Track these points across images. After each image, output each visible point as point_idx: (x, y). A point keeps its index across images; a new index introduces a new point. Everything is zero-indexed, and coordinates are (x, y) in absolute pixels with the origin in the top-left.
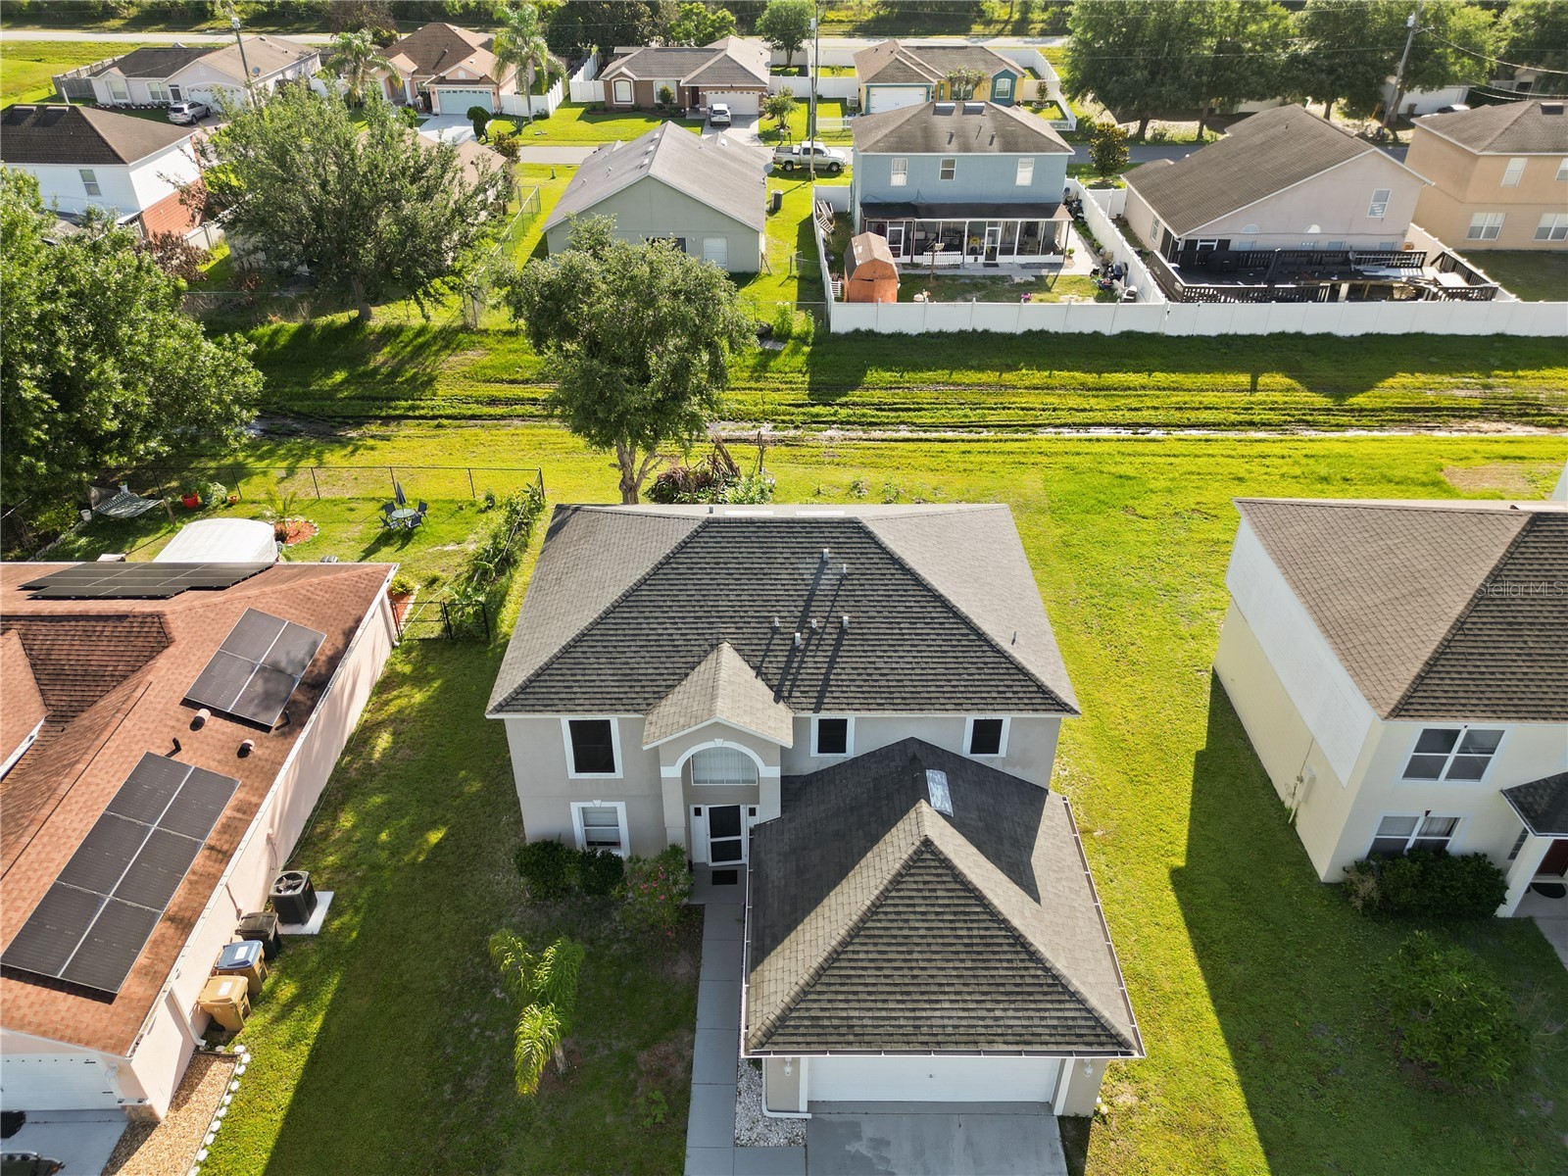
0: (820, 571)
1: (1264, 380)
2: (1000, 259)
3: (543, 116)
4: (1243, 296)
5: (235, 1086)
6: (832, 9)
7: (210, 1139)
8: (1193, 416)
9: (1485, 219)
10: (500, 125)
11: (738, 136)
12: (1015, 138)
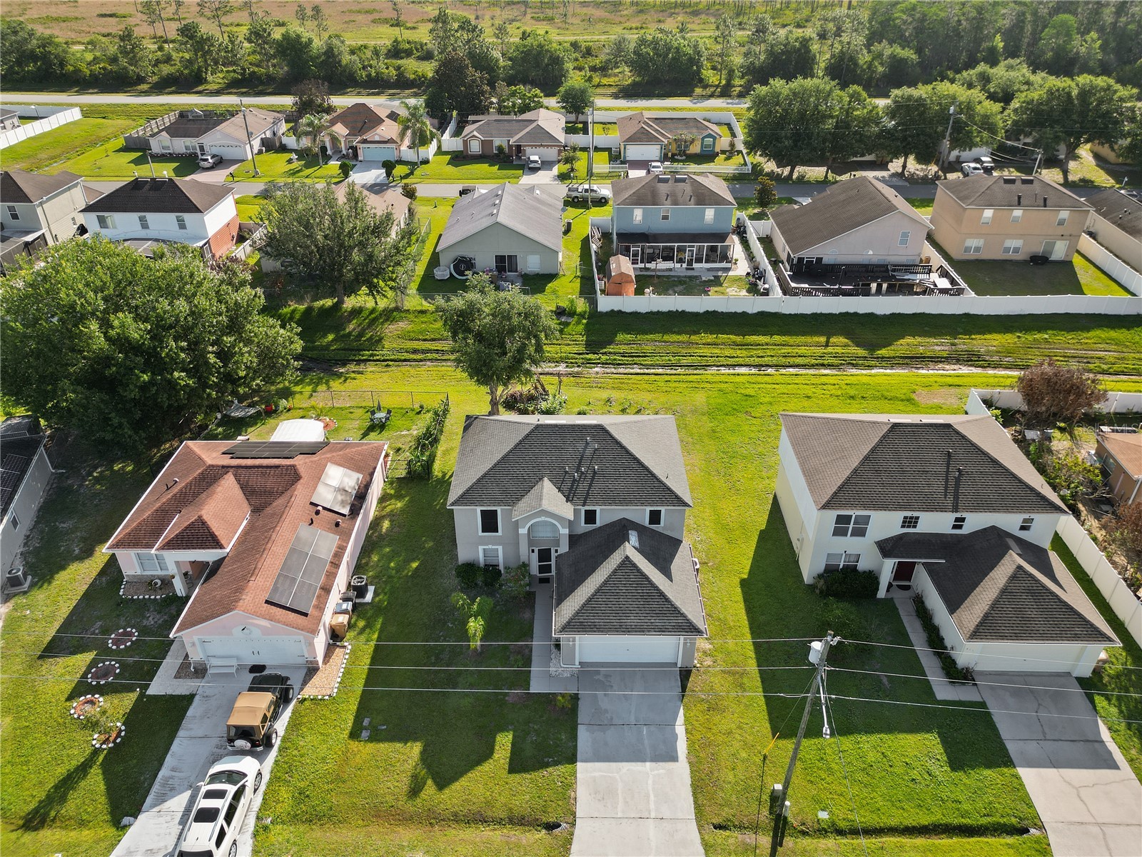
0: (586, 447)
1: (833, 340)
2: (695, 265)
3: (426, 162)
4: (827, 292)
5: (347, 657)
6: (605, 76)
7: (341, 675)
8: (791, 360)
9: (973, 243)
10: (400, 170)
11: (545, 178)
12: (704, 197)
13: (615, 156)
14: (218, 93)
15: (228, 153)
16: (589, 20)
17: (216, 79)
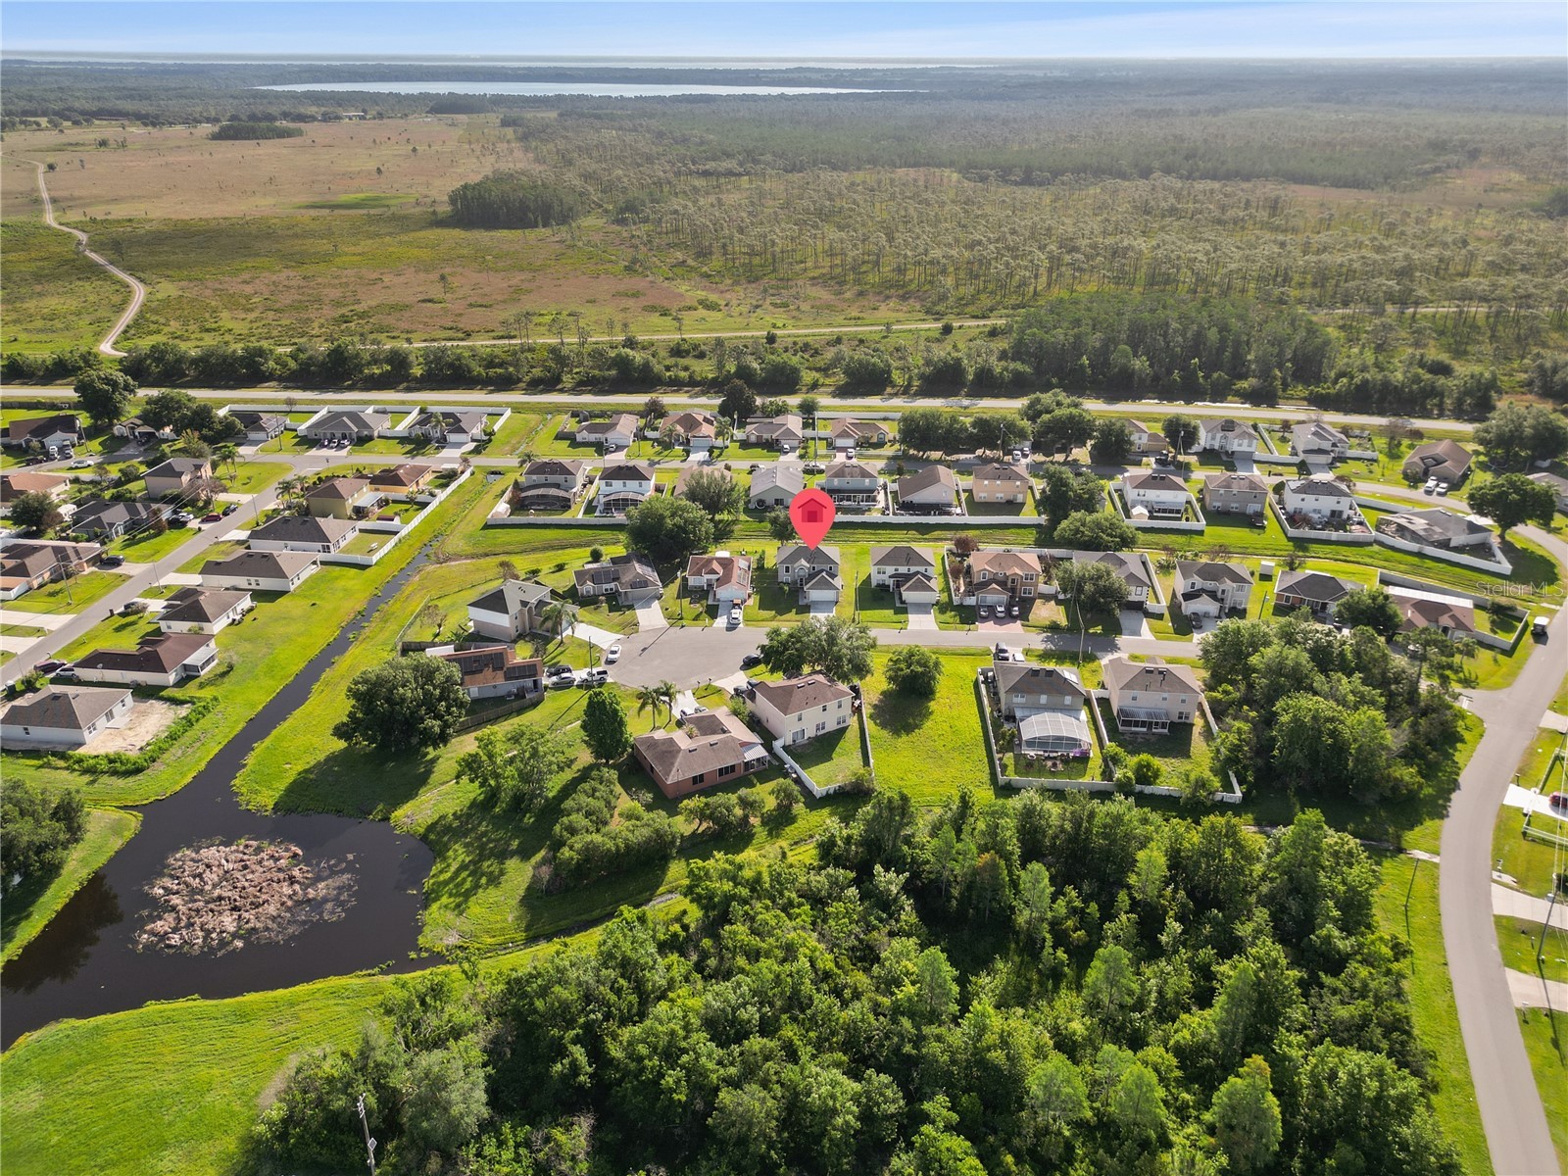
0: (812, 551)
2: (861, 503)
3: (727, 447)
4: (911, 514)
6: (827, 376)
10: (716, 452)
11: (792, 457)
12: (865, 474)
13: (830, 445)
14: (576, 390)
15: (621, 442)
17: (568, 380)
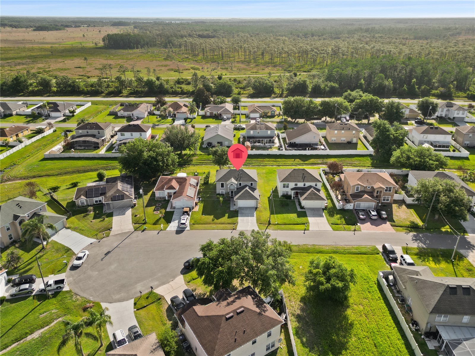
0: (239, 173)
1: (296, 160)
2: (266, 144)
3: (195, 118)
4: (296, 150)
6: (245, 90)
7: (198, 209)
8: (286, 164)
9: (334, 139)
10: (189, 120)
11: (228, 122)
12: (268, 128)
13: (247, 117)
14: (127, 96)
15: (140, 116)
16: (240, 70)
17: (125, 92)
